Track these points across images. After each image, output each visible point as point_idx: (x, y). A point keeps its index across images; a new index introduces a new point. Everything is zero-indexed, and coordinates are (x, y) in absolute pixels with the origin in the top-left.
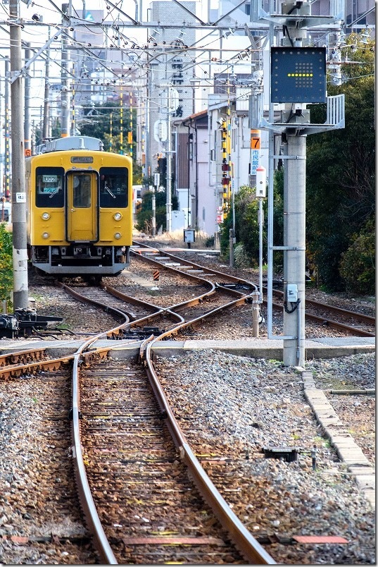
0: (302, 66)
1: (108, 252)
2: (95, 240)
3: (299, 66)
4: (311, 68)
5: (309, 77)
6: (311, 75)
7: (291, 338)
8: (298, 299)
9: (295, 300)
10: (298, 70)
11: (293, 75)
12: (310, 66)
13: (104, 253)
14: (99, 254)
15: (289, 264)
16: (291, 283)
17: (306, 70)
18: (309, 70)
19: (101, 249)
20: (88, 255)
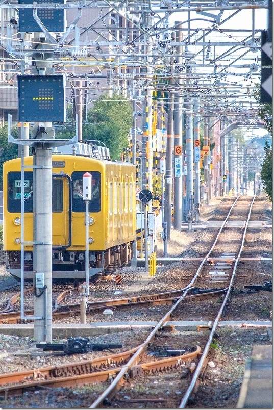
0: (44, 91)
1: (81, 257)
2: (68, 245)
3: (41, 91)
4: (52, 92)
5: (51, 100)
6: (52, 99)
7: (39, 318)
8: (45, 286)
9: (42, 286)
10: (41, 94)
11: (37, 99)
12: (51, 91)
13: (76, 258)
14: (72, 259)
15: (38, 256)
16: (40, 272)
17: (48, 94)
18: (51, 94)
19: (73, 254)
20: (61, 260)
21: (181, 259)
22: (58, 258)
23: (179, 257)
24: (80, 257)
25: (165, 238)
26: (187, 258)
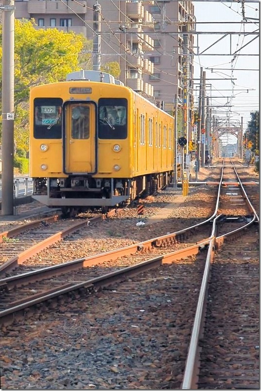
2: (93, 172)
14: (98, 186)
20: (86, 187)
21: (205, 183)
22: (83, 185)
23: (204, 181)
24: (106, 184)
25: (197, 170)
26: (209, 182)
